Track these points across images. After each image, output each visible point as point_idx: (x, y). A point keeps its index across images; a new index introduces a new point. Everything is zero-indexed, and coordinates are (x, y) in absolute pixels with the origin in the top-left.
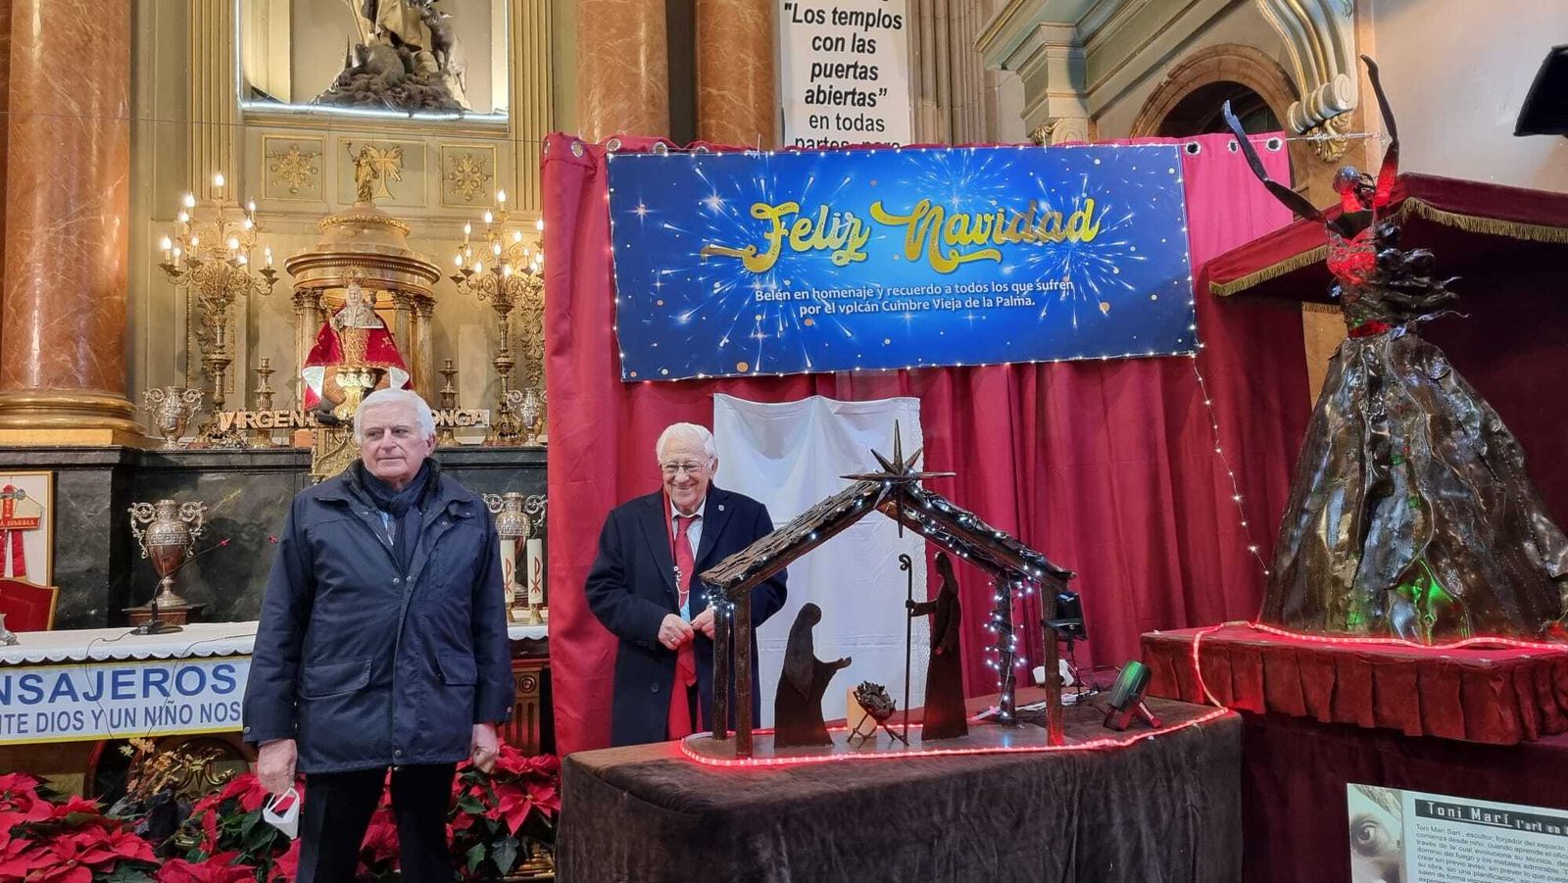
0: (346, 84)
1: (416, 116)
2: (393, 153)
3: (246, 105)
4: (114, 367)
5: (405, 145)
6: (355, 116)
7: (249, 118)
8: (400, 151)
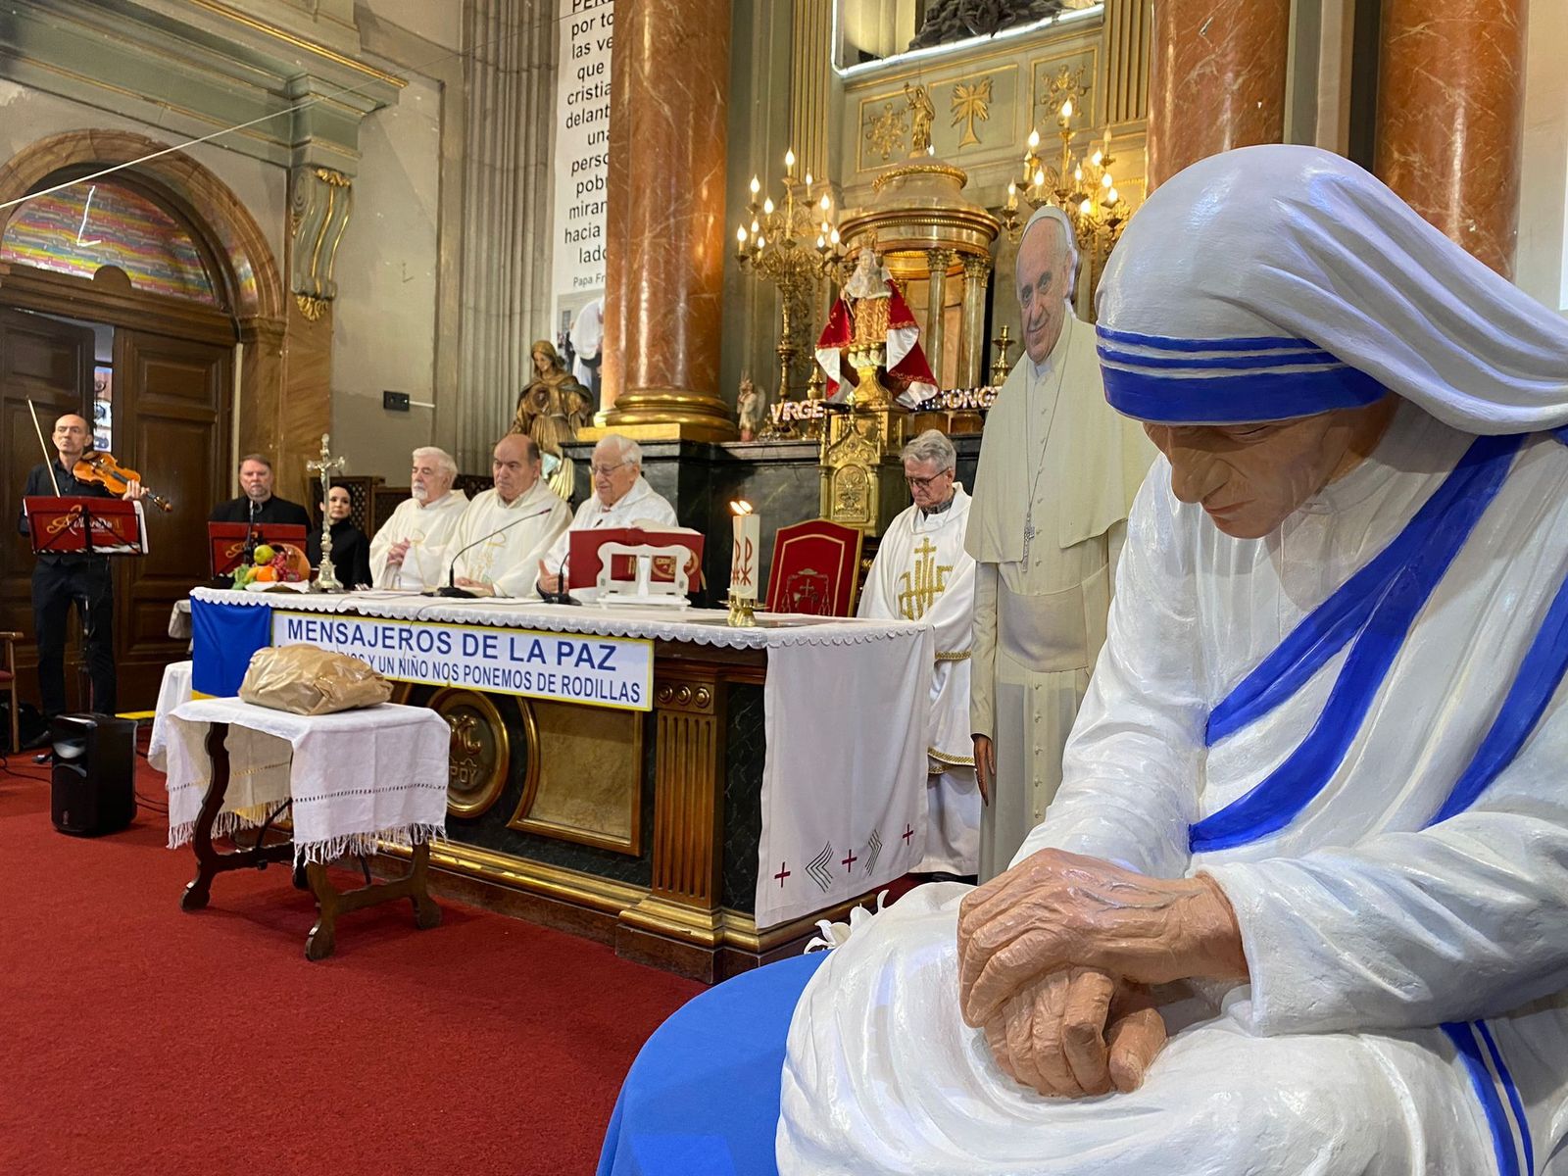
0: (933, 18)
1: (998, 35)
2: (981, 88)
3: (844, 73)
4: (700, 365)
5: (995, 73)
6: (941, 54)
7: (849, 86)
8: (989, 83)
